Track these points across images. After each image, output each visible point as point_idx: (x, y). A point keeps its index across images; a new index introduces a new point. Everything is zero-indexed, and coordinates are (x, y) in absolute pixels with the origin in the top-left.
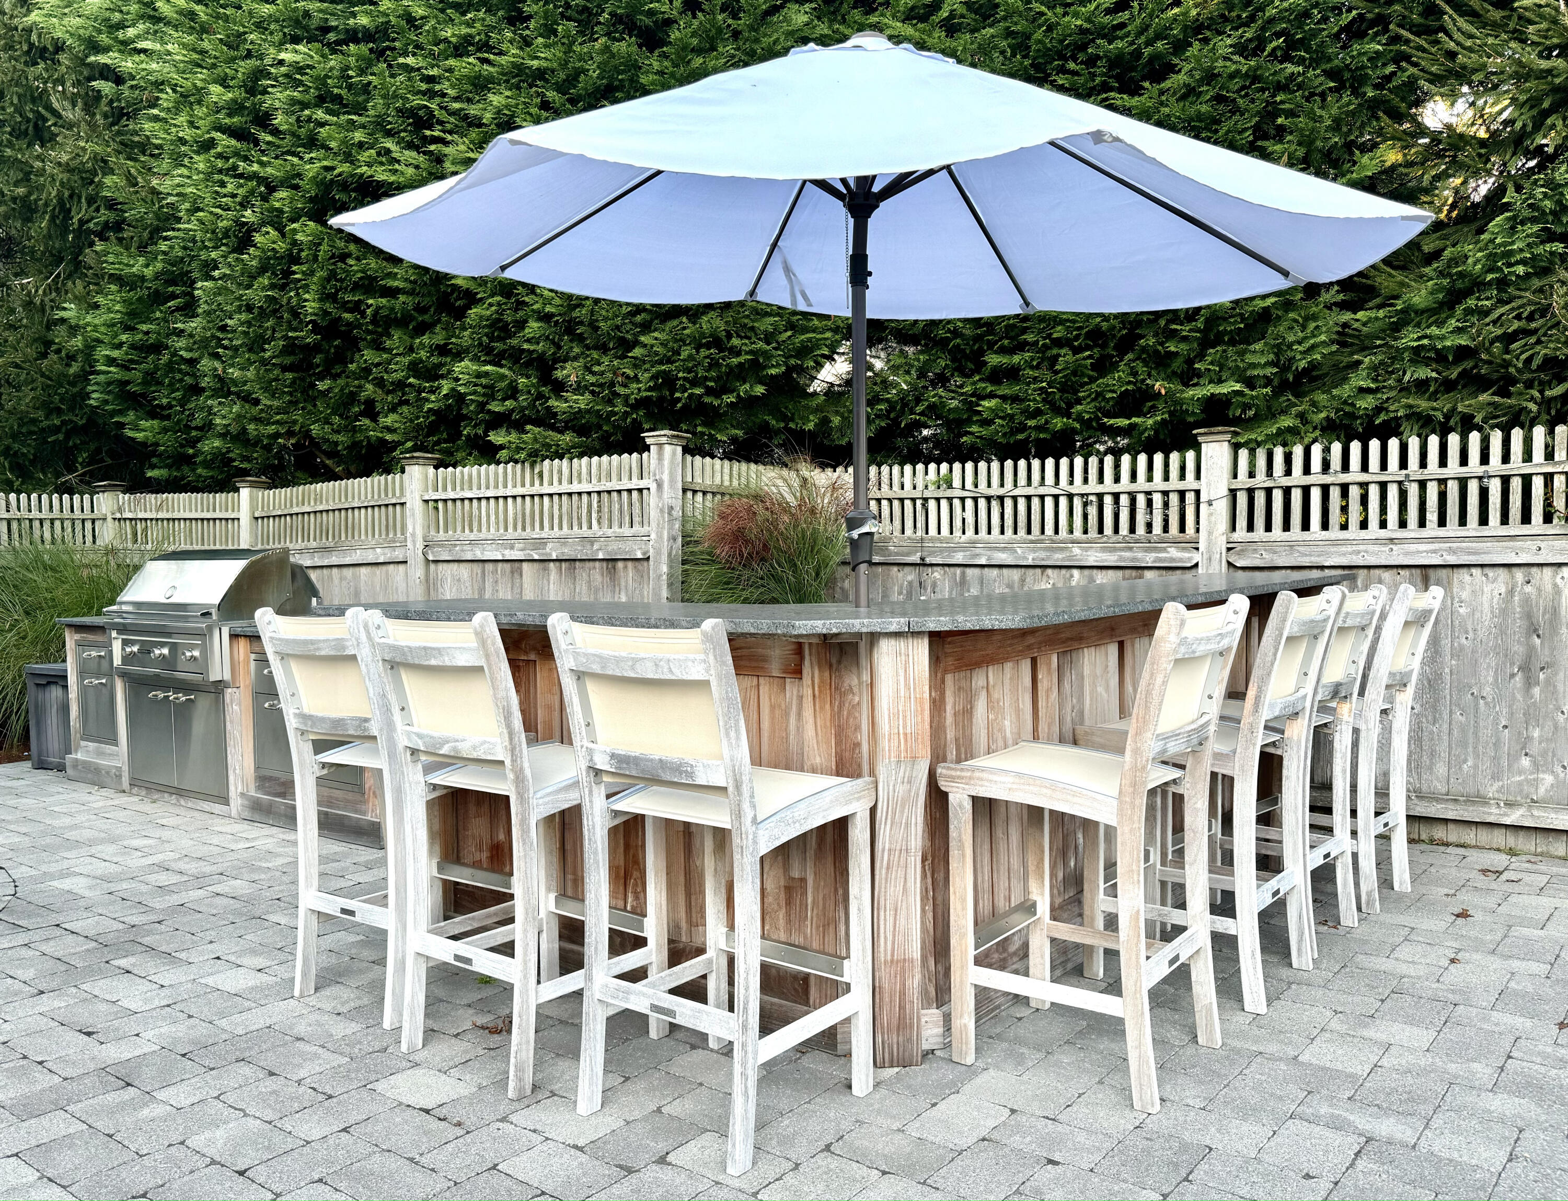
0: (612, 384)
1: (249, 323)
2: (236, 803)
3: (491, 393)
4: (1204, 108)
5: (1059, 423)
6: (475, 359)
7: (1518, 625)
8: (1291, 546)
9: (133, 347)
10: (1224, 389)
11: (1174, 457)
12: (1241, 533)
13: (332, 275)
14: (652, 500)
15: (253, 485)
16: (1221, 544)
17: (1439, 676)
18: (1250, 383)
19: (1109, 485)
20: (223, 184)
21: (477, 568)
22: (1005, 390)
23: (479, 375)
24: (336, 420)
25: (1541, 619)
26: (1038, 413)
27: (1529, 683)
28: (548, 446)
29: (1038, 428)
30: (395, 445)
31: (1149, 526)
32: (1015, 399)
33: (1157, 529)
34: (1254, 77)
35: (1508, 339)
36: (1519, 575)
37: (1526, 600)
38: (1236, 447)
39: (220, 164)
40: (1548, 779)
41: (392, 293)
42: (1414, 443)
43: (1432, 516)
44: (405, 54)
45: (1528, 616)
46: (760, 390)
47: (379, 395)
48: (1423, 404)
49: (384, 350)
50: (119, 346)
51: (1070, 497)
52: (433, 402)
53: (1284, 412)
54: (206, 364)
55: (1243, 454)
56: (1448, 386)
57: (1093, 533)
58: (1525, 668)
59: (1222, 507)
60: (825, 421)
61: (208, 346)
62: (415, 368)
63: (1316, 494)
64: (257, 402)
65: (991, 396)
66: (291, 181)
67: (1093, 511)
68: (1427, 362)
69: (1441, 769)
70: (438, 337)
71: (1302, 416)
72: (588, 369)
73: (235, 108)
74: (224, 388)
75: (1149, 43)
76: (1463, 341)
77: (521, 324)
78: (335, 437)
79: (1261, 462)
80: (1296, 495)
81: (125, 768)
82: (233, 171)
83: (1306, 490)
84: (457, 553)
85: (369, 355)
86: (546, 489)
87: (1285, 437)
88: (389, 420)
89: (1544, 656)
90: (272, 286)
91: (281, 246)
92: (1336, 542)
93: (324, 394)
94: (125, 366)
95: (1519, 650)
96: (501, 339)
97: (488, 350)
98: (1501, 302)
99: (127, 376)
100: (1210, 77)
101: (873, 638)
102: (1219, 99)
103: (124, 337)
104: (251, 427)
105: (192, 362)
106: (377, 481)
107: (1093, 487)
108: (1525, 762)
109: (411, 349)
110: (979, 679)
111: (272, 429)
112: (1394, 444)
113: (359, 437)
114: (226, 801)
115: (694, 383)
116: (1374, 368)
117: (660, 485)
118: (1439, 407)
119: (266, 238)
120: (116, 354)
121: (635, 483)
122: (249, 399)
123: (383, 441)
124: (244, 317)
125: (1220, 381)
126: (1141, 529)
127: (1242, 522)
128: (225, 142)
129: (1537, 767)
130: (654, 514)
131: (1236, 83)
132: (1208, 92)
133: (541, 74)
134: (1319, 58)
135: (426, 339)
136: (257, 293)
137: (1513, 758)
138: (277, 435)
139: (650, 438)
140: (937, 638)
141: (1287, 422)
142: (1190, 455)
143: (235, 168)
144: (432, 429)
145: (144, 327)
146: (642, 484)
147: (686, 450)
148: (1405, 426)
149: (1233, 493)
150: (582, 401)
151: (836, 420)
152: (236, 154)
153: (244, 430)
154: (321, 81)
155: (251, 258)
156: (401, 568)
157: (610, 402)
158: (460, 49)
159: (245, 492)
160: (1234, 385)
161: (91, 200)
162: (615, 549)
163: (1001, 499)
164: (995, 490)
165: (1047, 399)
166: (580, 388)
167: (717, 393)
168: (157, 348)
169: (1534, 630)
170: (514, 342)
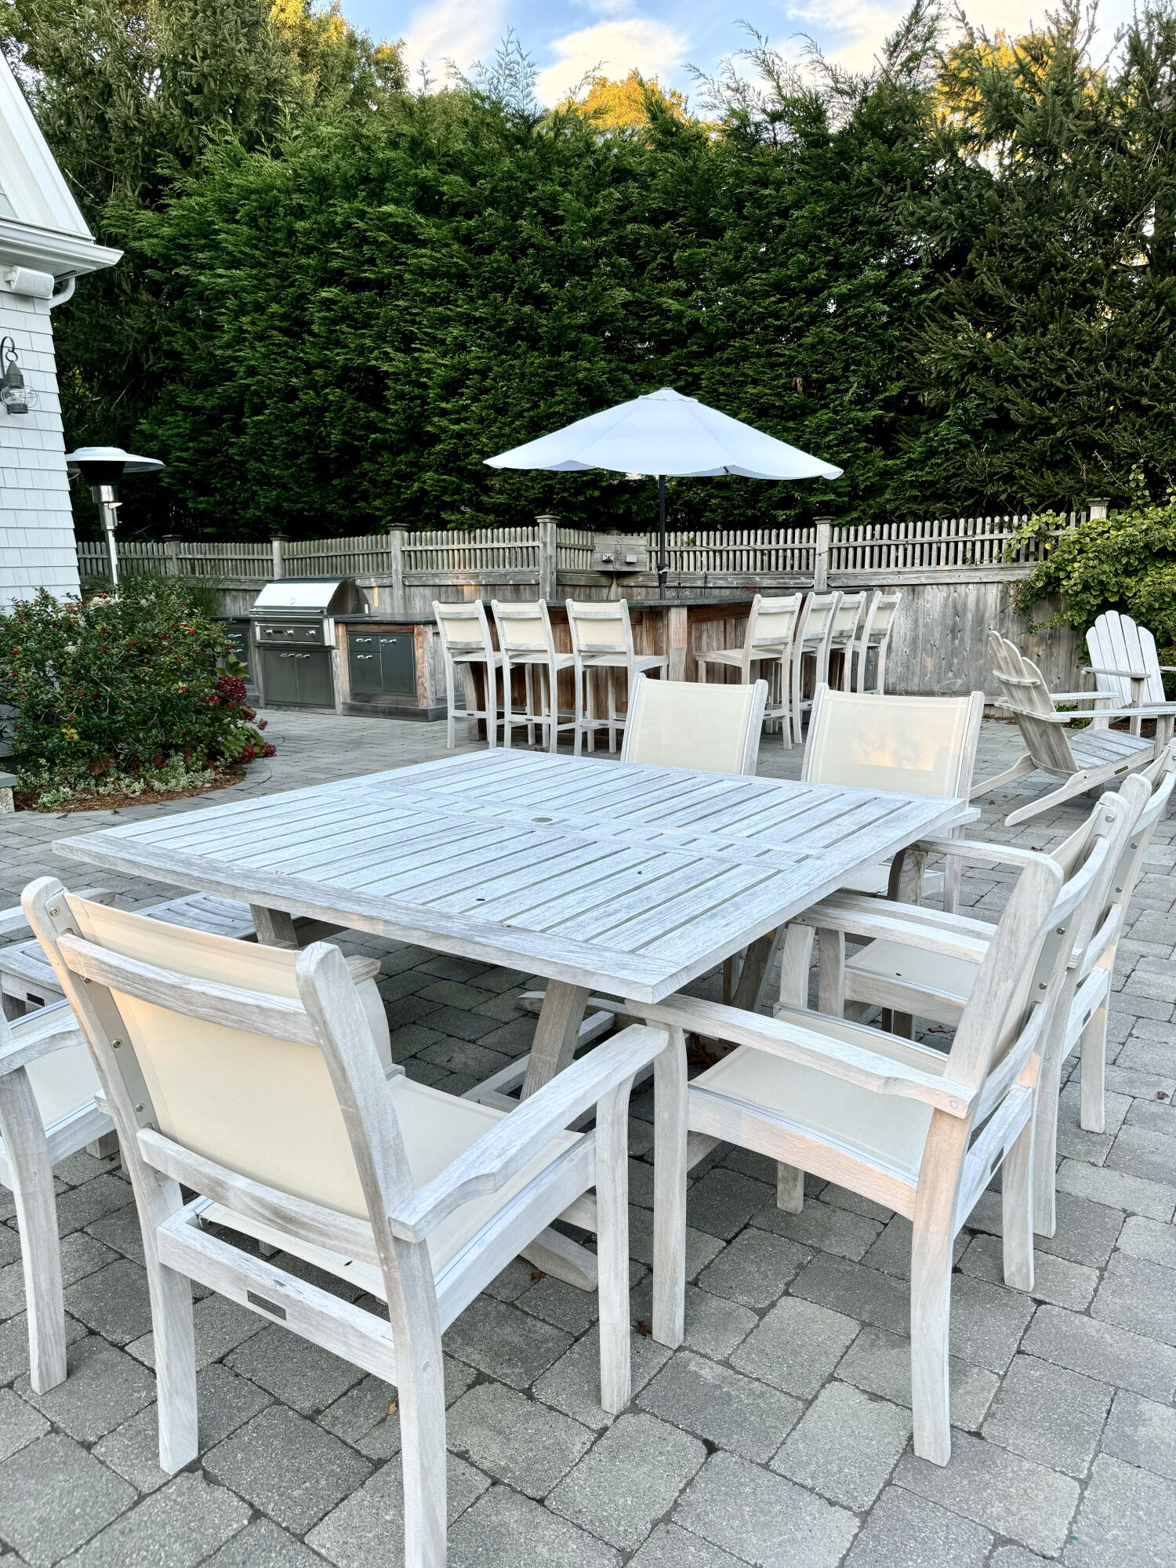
0: (519, 489)
1: (288, 443)
2: (339, 707)
3: (444, 491)
4: (819, 357)
5: (749, 512)
6: (436, 471)
7: (950, 611)
8: (855, 576)
9: (196, 451)
10: (826, 498)
11: (805, 531)
12: (834, 570)
13: (349, 420)
14: (541, 554)
15: (282, 539)
16: (825, 576)
17: (917, 636)
18: (839, 495)
19: (774, 545)
20: (276, 361)
21: (436, 590)
22: (723, 493)
23: (439, 481)
24: (341, 501)
25: (959, 608)
26: (739, 507)
27: (954, 638)
28: (479, 522)
29: (740, 515)
30: (383, 517)
31: (792, 567)
32: (728, 499)
33: (796, 568)
34: (843, 342)
35: (947, 479)
36: (952, 588)
37: (954, 601)
38: (833, 526)
39: (275, 349)
40: (960, 681)
41: (384, 431)
42: (911, 525)
43: (917, 561)
44: (398, 299)
45: (955, 607)
46: (597, 493)
47: (372, 489)
48: (914, 507)
49: (377, 462)
50: (187, 449)
51: (755, 551)
52: (407, 494)
53: (855, 509)
54: (252, 465)
55: (837, 530)
56: (926, 499)
57: (766, 570)
58: (953, 631)
59: (825, 556)
60: (629, 509)
61: (256, 454)
62: (398, 475)
63: (868, 550)
64: (291, 489)
65: (717, 497)
66: (324, 364)
67: (766, 558)
68: (916, 487)
69: (916, 680)
70: (411, 456)
71: (864, 511)
72: (505, 481)
73: (284, 317)
74: (265, 480)
75: (795, 321)
76: (930, 478)
77: (467, 455)
78: (341, 512)
79: (844, 534)
80: (859, 551)
81: (262, 696)
82: (284, 354)
83: (864, 548)
84: (424, 581)
85: (366, 465)
86: (478, 546)
87: (855, 522)
88: (377, 503)
89: (960, 626)
90: (309, 424)
91: (318, 402)
92: (876, 574)
93: (334, 487)
94: (193, 463)
95: (950, 623)
96: (454, 462)
97: (445, 467)
98: (947, 460)
99: (192, 469)
100: (822, 341)
101: (669, 607)
102: (826, 353)
103: (191, 445)
104: (285, 504)
105: (243, 463)
106: (371, 538)
107: (766, 546)
108: (951, 674)
109: (393, 464)
110: (704, 626)
111: (300, 506)
112: (902, 525)
113: (355, 512)
114: (333, 706)
115: (564, 490)
116: (894, 488)
117: (545, 544)
118: (920, 509)
119: (307, 397)
120: (185, 455)
121: (531, 543)
122: (284, 487)
123: (373, 515)
124: (285, 439)
125: (825, 493)
126: (788, 568)
127: (835, 564)
128: (279, 338)
129: (955, 676)
130: (542, 560)
131: (834, 345)
132: (821, 349)
133: (480, 320)
134: (874, 335)
135: (402, 457)
136: (299, 426)
137: (946, 673)
138: (303, 510)
139: (540, 519)
140: (691, 609)
141: (855, 515)
142: (812, 530)
143: (285, 352)
144: (404, 509)
145: (205, 439)
146: (535, 544)
147: (559, 526)
148: (908, 518)
149: (831, 549)
150: (502, 499)
151: (635, 508)
152: (286, 344)
153: (280, 506)
154: (345, 308)
155: (295, 406)
156: (387, 590)
157: (516, 499)
158: (432, 300)
159: (276, 544)
160: (833, 497)
161: (155, 352)
162: (520, 579)
163: (721, 552)
164: (718, 547)
165: (744, 500)
166: (501, 492)
167: (574, 495)
168: (213, 452)
169: (957, 614)
170: (462, 464)
